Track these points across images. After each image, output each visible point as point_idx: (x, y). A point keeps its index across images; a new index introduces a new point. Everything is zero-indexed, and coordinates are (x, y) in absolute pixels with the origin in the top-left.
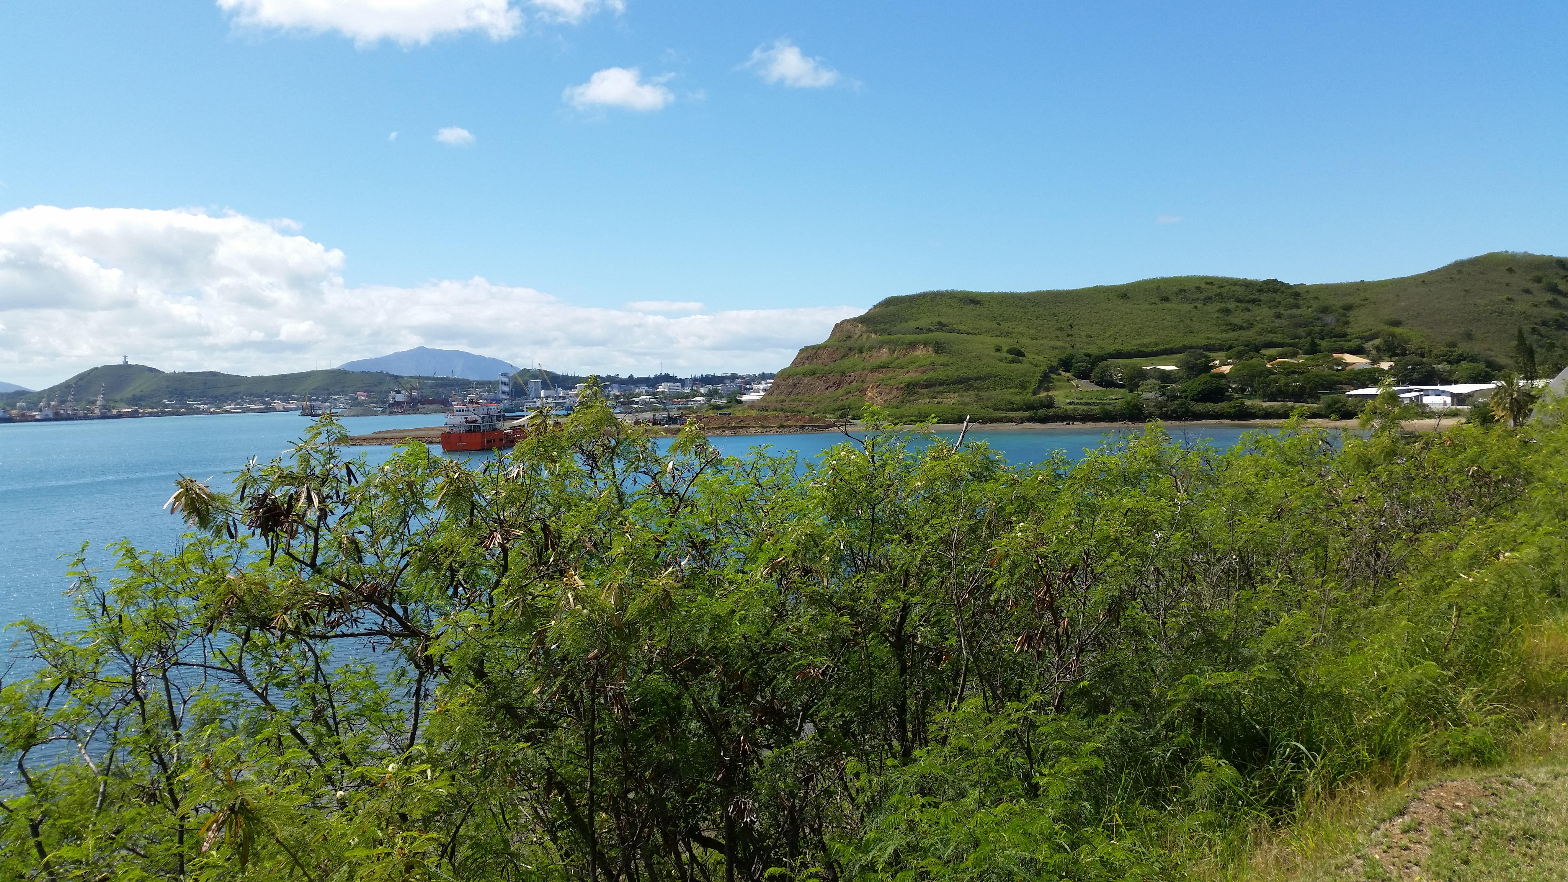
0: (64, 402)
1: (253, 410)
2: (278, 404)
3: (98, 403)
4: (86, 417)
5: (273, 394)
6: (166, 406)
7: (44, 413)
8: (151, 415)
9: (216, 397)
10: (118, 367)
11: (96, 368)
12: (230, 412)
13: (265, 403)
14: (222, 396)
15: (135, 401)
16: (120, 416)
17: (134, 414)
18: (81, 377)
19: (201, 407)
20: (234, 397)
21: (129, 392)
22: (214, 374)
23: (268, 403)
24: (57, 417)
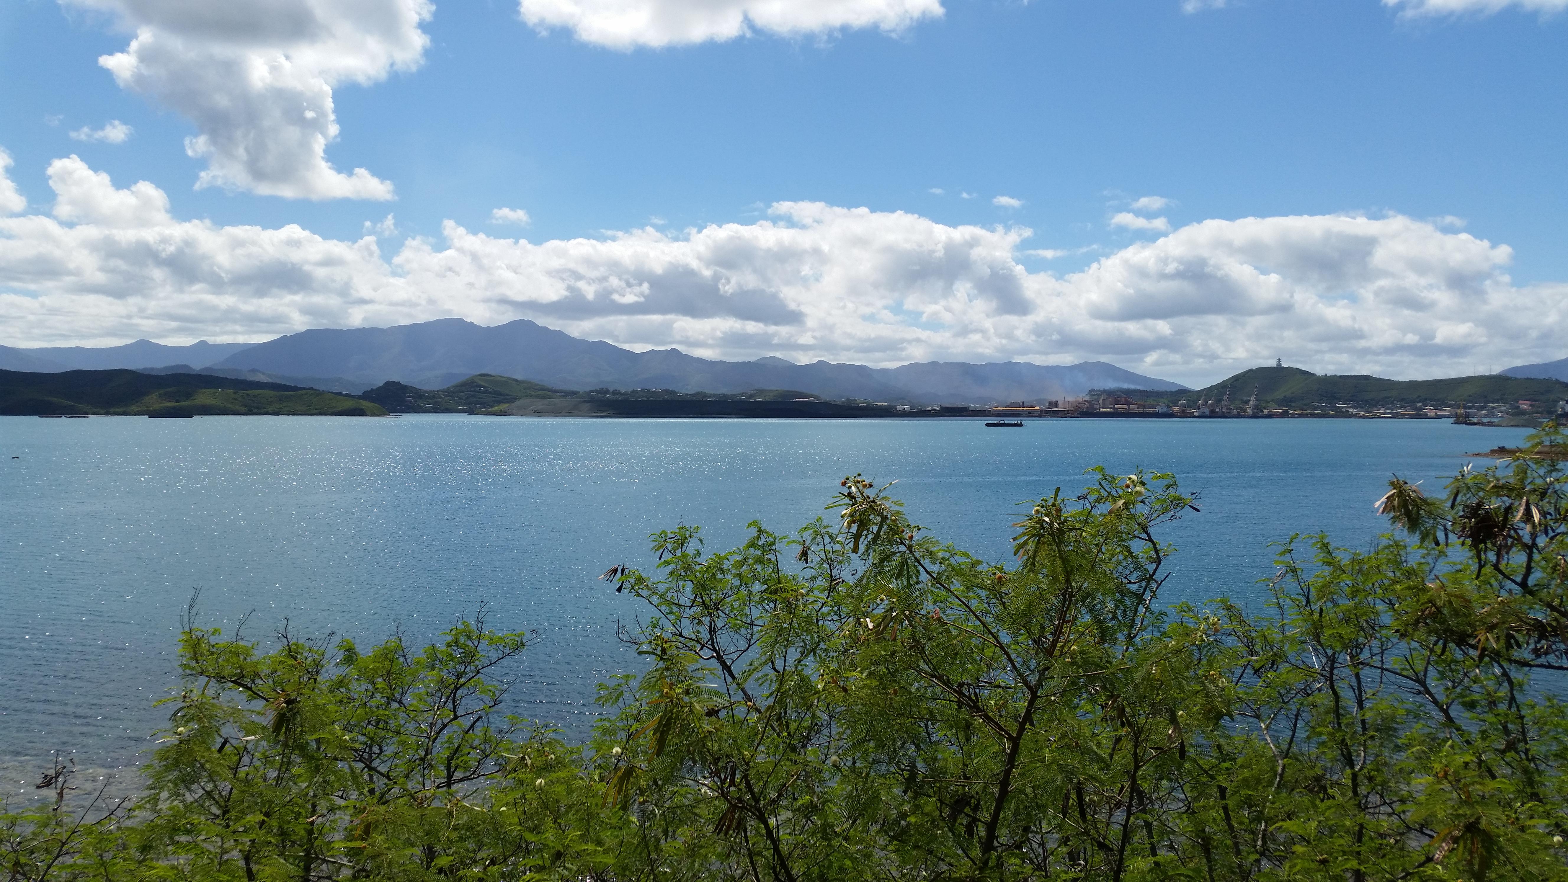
0: (1221, 400)
1: (1404, 416)
2: (1429, 410)
3: (1251, 403)
4: (1239, 416)
5: (1426, 399)
6: (1316, 408)
7: (1202, 410)
8: (1300, 416)
9: (1367, 401)
10: (1272, 368)
11: (1251, 370)
12: (1379, 417)
13: (1416, 409)
14: (1372, 400)
15: (1286, 402)
16: (1270, 416)
17: (1284, 415)
18: (1236, 378)
19: (1351, 410)
20: (1385, 402)
21: (1279, 394)
22: (1366, 378)
23: (1420, 409)
24: (1213, 415)
